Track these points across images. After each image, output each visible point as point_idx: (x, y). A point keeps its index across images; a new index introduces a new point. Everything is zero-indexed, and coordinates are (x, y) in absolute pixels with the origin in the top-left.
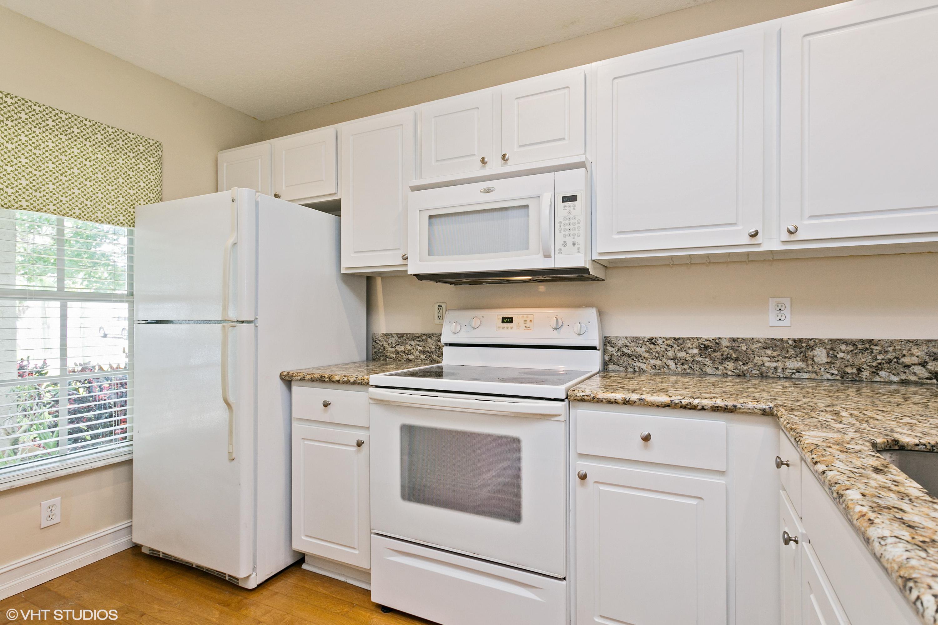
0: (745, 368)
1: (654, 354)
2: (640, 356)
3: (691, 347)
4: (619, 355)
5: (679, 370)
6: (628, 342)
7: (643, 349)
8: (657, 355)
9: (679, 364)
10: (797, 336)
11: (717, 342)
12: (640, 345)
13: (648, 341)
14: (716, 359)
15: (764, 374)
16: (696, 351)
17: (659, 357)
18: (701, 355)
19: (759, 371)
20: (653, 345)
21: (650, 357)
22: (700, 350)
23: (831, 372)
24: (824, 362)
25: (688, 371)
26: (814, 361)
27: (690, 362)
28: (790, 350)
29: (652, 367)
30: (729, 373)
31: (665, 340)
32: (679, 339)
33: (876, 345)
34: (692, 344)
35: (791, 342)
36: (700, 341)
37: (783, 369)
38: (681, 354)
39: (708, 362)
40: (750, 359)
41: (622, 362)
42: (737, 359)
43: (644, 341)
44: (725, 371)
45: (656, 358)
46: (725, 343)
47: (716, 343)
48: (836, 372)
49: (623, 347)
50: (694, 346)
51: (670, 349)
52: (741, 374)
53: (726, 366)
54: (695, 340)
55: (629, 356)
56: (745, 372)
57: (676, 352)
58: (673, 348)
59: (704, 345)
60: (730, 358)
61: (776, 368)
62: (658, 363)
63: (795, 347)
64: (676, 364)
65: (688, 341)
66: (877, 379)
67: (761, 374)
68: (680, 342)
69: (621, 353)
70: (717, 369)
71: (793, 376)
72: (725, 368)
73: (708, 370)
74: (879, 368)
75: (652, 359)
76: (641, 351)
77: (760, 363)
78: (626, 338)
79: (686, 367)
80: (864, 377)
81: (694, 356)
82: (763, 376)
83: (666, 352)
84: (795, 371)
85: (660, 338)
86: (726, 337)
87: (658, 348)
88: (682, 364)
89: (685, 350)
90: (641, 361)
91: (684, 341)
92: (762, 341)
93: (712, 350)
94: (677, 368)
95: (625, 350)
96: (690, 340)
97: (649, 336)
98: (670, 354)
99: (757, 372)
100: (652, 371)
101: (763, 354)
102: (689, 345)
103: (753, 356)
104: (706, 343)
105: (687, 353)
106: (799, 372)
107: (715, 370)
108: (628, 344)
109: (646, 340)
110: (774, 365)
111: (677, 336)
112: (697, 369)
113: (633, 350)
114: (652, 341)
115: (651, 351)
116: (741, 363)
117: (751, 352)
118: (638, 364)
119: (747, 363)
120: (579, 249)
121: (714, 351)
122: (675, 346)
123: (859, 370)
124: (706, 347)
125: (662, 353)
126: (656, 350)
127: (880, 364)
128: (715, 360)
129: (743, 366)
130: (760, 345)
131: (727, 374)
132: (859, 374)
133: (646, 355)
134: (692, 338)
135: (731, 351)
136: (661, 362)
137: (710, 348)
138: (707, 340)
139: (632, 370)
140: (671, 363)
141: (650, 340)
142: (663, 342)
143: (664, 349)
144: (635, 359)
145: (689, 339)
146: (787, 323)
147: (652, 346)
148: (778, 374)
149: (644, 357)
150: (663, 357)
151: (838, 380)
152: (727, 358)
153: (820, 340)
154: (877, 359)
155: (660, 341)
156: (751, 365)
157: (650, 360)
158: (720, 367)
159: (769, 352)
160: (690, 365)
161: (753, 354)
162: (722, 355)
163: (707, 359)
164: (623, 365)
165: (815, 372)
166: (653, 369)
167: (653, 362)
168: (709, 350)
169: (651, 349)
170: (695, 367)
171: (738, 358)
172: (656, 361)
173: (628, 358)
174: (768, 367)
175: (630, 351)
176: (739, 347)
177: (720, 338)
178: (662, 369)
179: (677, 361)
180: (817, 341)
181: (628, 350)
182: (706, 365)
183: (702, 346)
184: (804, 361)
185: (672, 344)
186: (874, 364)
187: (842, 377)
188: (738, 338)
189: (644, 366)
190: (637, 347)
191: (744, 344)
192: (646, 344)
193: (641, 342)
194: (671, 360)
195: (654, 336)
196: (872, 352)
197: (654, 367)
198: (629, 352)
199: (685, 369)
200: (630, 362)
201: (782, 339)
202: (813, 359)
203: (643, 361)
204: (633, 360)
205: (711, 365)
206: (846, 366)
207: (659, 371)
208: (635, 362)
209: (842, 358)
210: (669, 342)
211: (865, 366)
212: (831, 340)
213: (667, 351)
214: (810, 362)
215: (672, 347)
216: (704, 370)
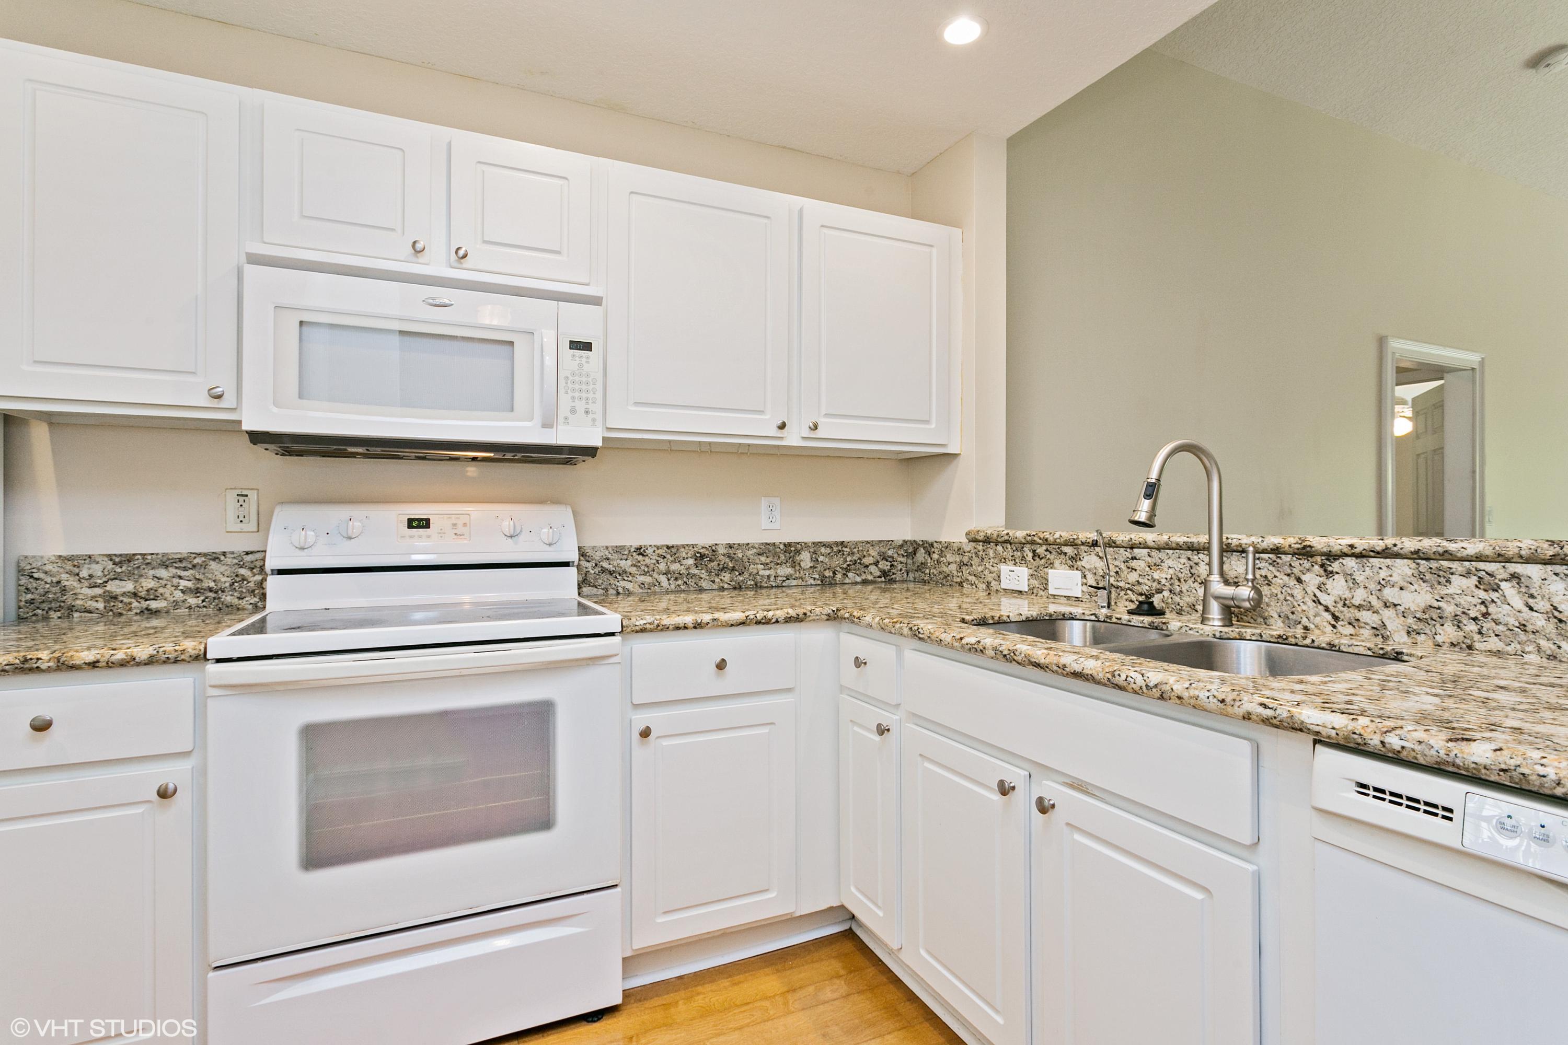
0: (741, 578)
1: (643, 568)
2: (625, 572)
3: (686, 556)
4: (597, 572)
5: (673, 586)
6: (609, 553)
7: (629, 562)
8: (646, 570)
9: (672, 579)
10: (787, 541)
11: (713, 549)
12: (625, 557)
13: (635, 551)
14: (713, 571)
15: (758, 585)
16: (691, 562)
17: (648, 572)
18: (697, 567)
19: (753, 581)
20: (641, 556)
21: (637, 572)
22: (696, 560)
23: (813, 576)
24: (808, 567)
25: (683, 587)
26: (800, 566)
27: (684, 576)
28: (781, 555)
29: (640, 586)
30: (726, 586)
31: (656, 549)
32: (673, 547)
33: (846, 547)
34: (687, 553)
35: (782, 546)
36: (696, 549)
37: (775, 577)
38: (675, 567)
39: (704, 574)
40: (745, 568)
41: (600, 581)
42: (733, 569)
43: (630, 551)
44: (721, 585)
45: (645, 573)
46: (722, 550)
47: (713, 551)
48: (817, 577)
49: (602, 561)
50: (689, 555)
51: (662, 560)
52: (738, 587)
53: (723, 578)
54: (691, 548)
55: (611, 573)
56: (741, 584)
57: (669, 563)
58: (665, 559)
59: (700, 553)
60: (726, 568)
61: (769, 577)
62: (647, 579)
63: (785, 552)
64: (669, 580)
65: (683, 550)
66: (847, 581)
67: (756, 585)
68: (674, 550)
69: (600, 569)
70: (713, 582)
71: (784, 584)
72: (721, 580)
73: (705, 584)
74: (847, 570)
75: (640, 575)
76: (626, 565)
77: (755, 571)
78: (607, 548)
79: (680, 582)
80: (838, 579)
81: (689, 568)
82: (757, 587)
83: (657, 565)
84: (785, 579)
85: (650, 546)
86: (722, 543)
87: (647, 561)
88: (676, 579)
89: (679, 561)
90: (626, 578)
91: (678, 549)
92: (757, 546)
93: (708, 559)
94: (670, 584)
95: (605, 564)
96: (684, 548)
97: (636, 544)
98: (662, 567)
99: (752, 583)
100: (641, 591)
101: (758, 561)
102: (684, 555)
103: (748, 564)
104: (701, 551)
105: (681, 565)
106: (788, 579)
107: (711, 583)
108: (610, 556)
109: (633, 550)
110: (767, 573)
111: (670, 544)
112: (693, 584)
113: (615, 564)
114: (640, 551)
115: (639, 565)
116: (737, 573)
117: (747, 560)
118: (623, 583)
119: (743, 573)
120: (594, 420)
121: (711, 561)
122: (668, 556)
123: (834, 573)
124: (702, 556)
125: (652, 566)
126: (644, 563)
127: (848, 565)
128: (711, 572)
129: (739, 576)
130: (755, 550)
131: (723, 587)
132: (834, 577)
133: (633, 570)
134: (687, 545)
135: (727, 560)
136: (651, 578)
137: (707, 558)
138: (703, 548)
139: (615, 592)
140: (663, 579)
141: (637, 549)
142: (654, 551)
143: (655, 561)
144: (618, 577)
145: (684, 546)
146: (776, 526)
147: (640, 558)
148: (771, 583)
149: (630, 574)
150: (654, 571)
151: (819, 585)
152: (724, 568)
153: (806, 544)
154: (846, 561)
155: (650, 551)
156: (746, 575)
157: (637, 576)
158: (717, 580)
159: (763, 559)
160: (685, 579)
161: (748, 562)
162: (719, 565)
163: (703, 571)
164: (603, 586)
165: (801, 578)
166: (642, 588)
167: (641, 579)
168: (705, 559)
169: (639, 562)
170: (690, 582)
171: (734, 567)
172: (645, 577)
173: (608, 576)
174: (762, 576)
175: (611, 566)
176: (735, 554)
177: (716, 544)
178: (652, 588)
179: (669, 576)
180: (803, 544)
181: (610, 564)
182: (702, 578)
183: (698, 555)
184: (792, 567)
185: (664, 554)
186: (845, 566)
187: (822, 582)
188: (734, 544)
189: (629, 586)
190: (621, 559)
191: (741, 551)
192: (632, 556)
193: (626, 553)
194: (663, 574)
195: (642, 544)
196: (843, 554)
197: (642, 586)
198: (611, 568)
199: (679, 585)
200: (612, 581)
201: (774, 543)
202: (799, 564)
203: (629, 579)
204: (616, 577)
205: (707, 577)
206: (825, 570)
207: (649, 591)
208: (618, 581)
209: (822, 562)
210: (660, 552)
211: (838, 569)
212: (814, 543)
213: (658, 563)
214: (797, 568)
215: (665, 557)
216: (699, 585)
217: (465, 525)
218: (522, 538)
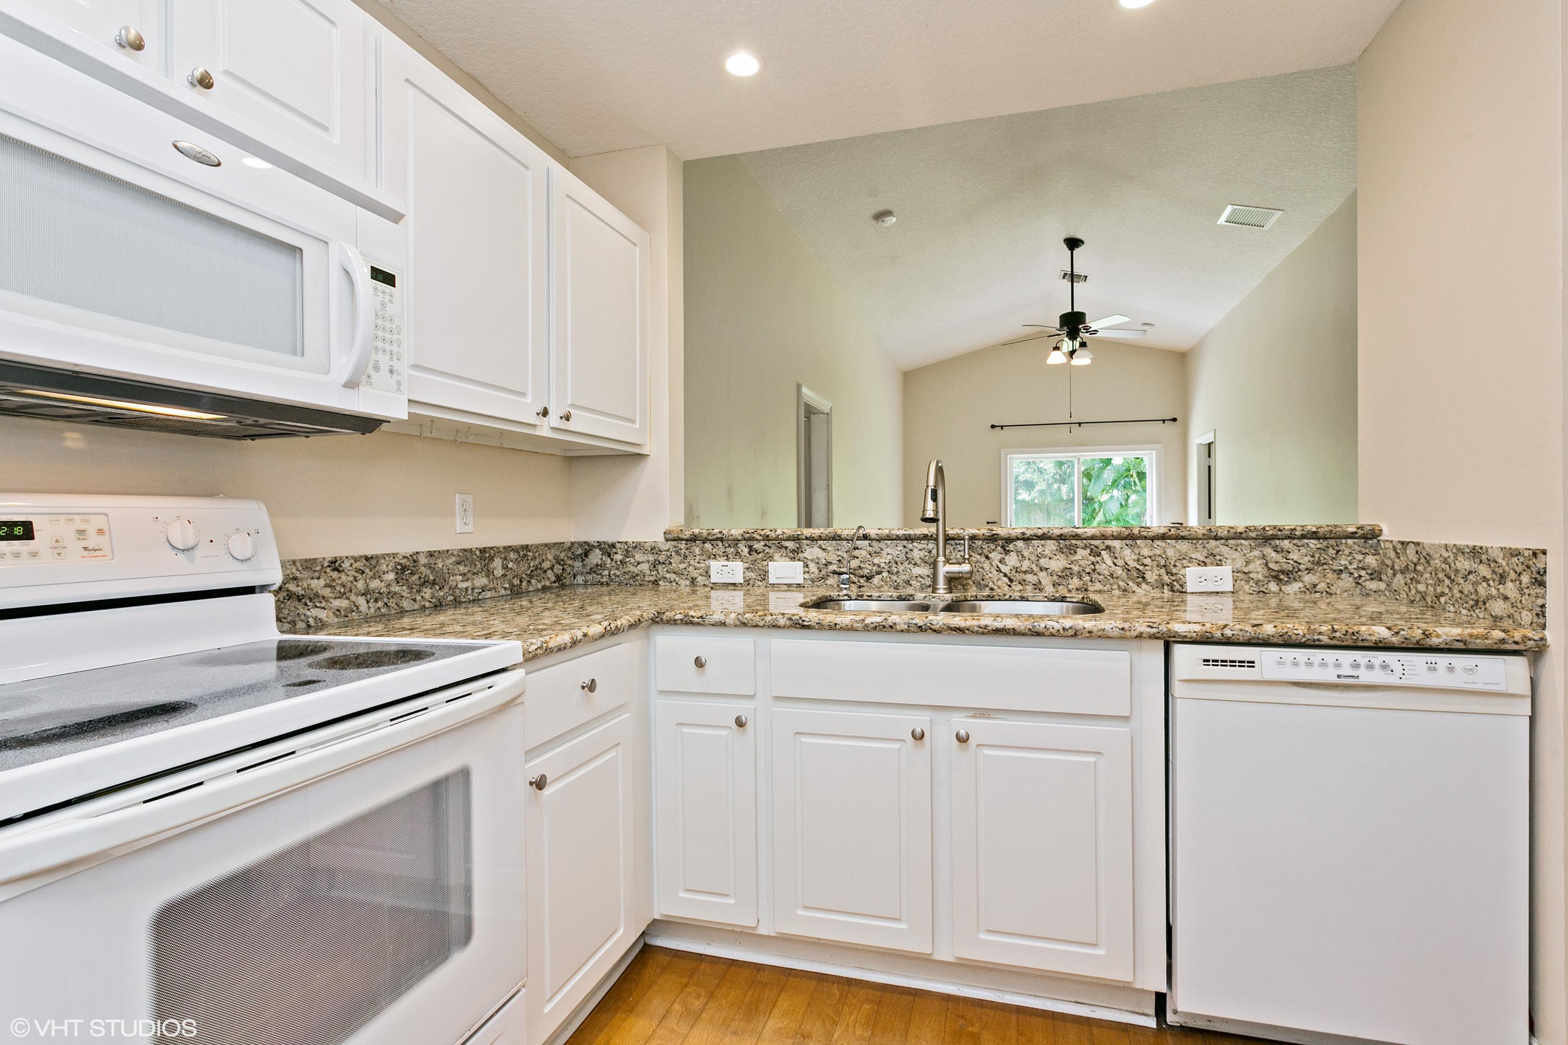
0: (442, 594)
1: (338, 588)
2: (317, 595)
3: (386, 570)
4: (282, 599)
5: (372, 610)
6: (297, 570)
7: (322, 582)
8: (342, 590)
9: (372, 600)
10: (481, 546)
11: (414, 558)
12: (317, 574)
13: (329, 566)
14: (414, 586)
15: (458, 600)
16: (391, 576)
17: (345, 593)
18: (398, 583)
19: (453, 595)
20: (336, 573)
21: (331, 595)
22: (397, 573)
23: (504, 586)
24: (500, 575)
25: (383, 610)
26: (494, 575)
27: (385, 595)
28: (477, 563)
29: (334, 613)
30: (427, 604)
31: (353, 562)
32: (372, 558)
33: (530, 551)
34: (387, 566)
35: (478, 553)
36: (397, 560)
37: (472, 589)
38: (375, 584)
39: (405, 591)
40: (445, 581)
41: (286, 612)
42: (434, 583)
43: (322, 566)
44: (423, 603)
45: (341, 596)
46: (423, 560)
47: (414, 560)
48: (507, 586)
49: (288, 582)
50: (390, 568)
51: (360, 576)
52: (438, 604)
53: (424, 594)
54: (391, 559)
55: (299, 598)
56: (441, 600)
57: (368, 580)
58: (364, 575)
59: (401, 564)
60: (427, 582)
61: (467, 589)
62: (343, 603)
63: (481, 559)
64: (368, 602)
65: (383, 561)
66: (531, 588)
67: (455, 600)
68: (373, 562)
69: (285, 594)
70: (415, 600)
71: (480, 597)
72: (422, 597)
73: (406, 604)
74: (531, 576)
75: (335, 598)
76: (317, 585)
77: (455, 584)
78: (294, 562)
79: (380, 604)
80: (524, 587)
81: (390, 585)
82: (457, 603)
83: (355, 583)
84: (480, 590)
85: (347, 557)
86: (423, 550)
87: (344, 578)
88: (376, 601)
89: (379, 576)
90: (318, 605)
91: (378, 561)
92: (455, 553)
93: (409, 571)
94: (369, 608)
95: (292, 587)
96: (385, 559)
97: (329, 555)
98: (360, 585)
99: (452, 598)
100: (336, 620)
101: (456, 572)
102: (384, 568)
103: (448, 575)
104: (402, 561)
105: (381, 581)
106: (483, 591)
107: (413, 602)
108: (298, 574)
109: (326, 564)
110: (465, 585)
111: (369, 553)
112: (393, 605)
113: (305, 585)
114: (335, 565)
115: (334, 584)
116: (438, 588)
117: (446, 571)
118: (315, 612)
119: (443, 587)
120: (399, 383)
121: (412, 574)
122: (367, 571)
123: (521, 581)
124: (404, 568)
125: (349, 585)
126: (340, 582)
127: (532, 571)
128: (412, 588)
129: (439, 592)
130: (454, 559)
131: (424, 606)
132: (521, 585)
133: (327, 592)
134: (388, 555)
135: (428, 572)
136: (347, 601)
137: (407, 570)
138: (404, 557)
139: (304, 625)
140: (361, 601)
141: (332, 563)
142: (351, 565)
143: (352, 578)
144: (309, 604)
145: (384, 556)
146: (469, 529)
147: (335, 575)
148: (469, 597)
149: (324, 597)
150: (351, 592)
151: (509, 595)
152: (425, 582)
153: (498, 548)
154: (530, 567)
155: (346, 565)
156: (446, 589)
157: (331, 600)
158: (418, 598)
159: (461, 568)
160: (385, 600)
161: (448, 573)
162: (420, 578)
163: (404, 588)
164: (289, 619)
165: (495, 589)
166: (337, 617)
167: (337, 603)
168: (406, 572)
169: (334, 580)
170: (391, 603)
171: (435, 580)
172: (341, 600)
173: (297, 603)
174: (461, 589)
175: (300, 588)
176: (435, 564)
177: (417, 553)
178: (350, 614)
179: (369, 596)
180: (496, 549)
181: (298, 586)
182: (403, 597)
183: (399, 567)
184: (487, 576)
185: (362, 568)
186: (529, 572)
187: (511, 591)
188: (435, 552)
189: (322, 614)
190: (312, 578)
191: (441, 560)
192: (325, 572)
193: (318, 568)
194: (362, 595)
195: (338, 554)
196: (528, 559)
197: (338, 613)
198: (301, 592)
199: (379, 609)
200: (301, 611)
201: (471, 549)
202: (493, 572)
203: (322, 605)
204: (306, 604)
205: (409, 595)
206: (514, 578)
207: (346, 619)
208: (309, 610)
209: (511, 569)
210: (358, 565)
211: (524, 576)
212: (504, 548)
213: (356, 581)
214: (491, 577)
215: (363, 572)
216: (401, 605)
217: (100, 532)
218: (198, 552)
